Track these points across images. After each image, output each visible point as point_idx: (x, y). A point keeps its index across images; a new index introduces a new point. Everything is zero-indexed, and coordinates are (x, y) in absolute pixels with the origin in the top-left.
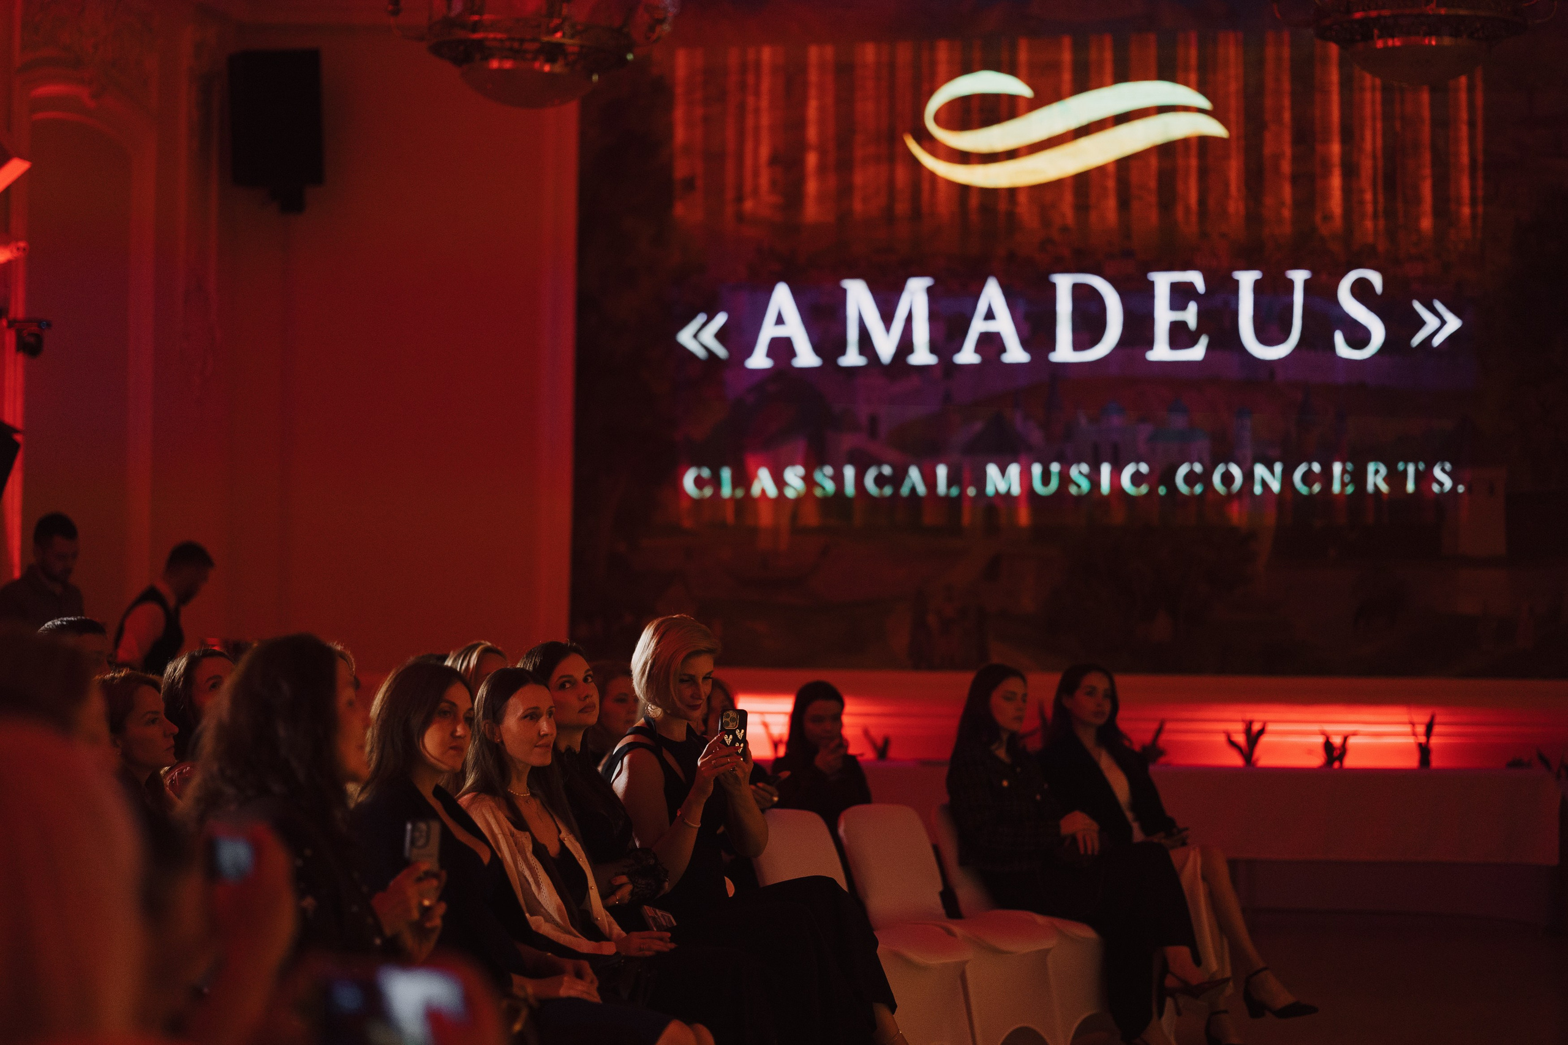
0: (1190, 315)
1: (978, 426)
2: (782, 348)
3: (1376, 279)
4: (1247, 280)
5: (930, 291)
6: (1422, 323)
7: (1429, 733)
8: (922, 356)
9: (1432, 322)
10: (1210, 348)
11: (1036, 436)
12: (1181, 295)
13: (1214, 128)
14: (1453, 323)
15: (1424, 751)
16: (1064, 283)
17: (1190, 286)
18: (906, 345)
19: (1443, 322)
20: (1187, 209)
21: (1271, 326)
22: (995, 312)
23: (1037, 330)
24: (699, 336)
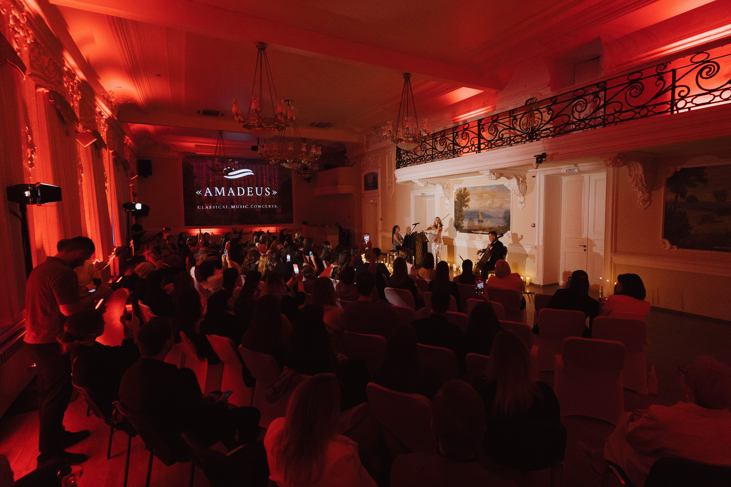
0: (251, 191)
1: (230, 202)
2: (208, 194)
3: (269, 188)
4: (257, 188)
5: (224, 188)
7: (277, 229)
8: (224, 195)
9: (274, 192)
10: (253, 194)
11: (237, 203)
12: (250, 190)
13: (253, 174)
14: (276, 192)
15: (276, 231)
16: (238, 188)
17: (251, 188)
18: (222, 194)
20: (251, 182)
21: (259, 193)
22: (231, 191)
23: (236, 192)
24: (198, 193)
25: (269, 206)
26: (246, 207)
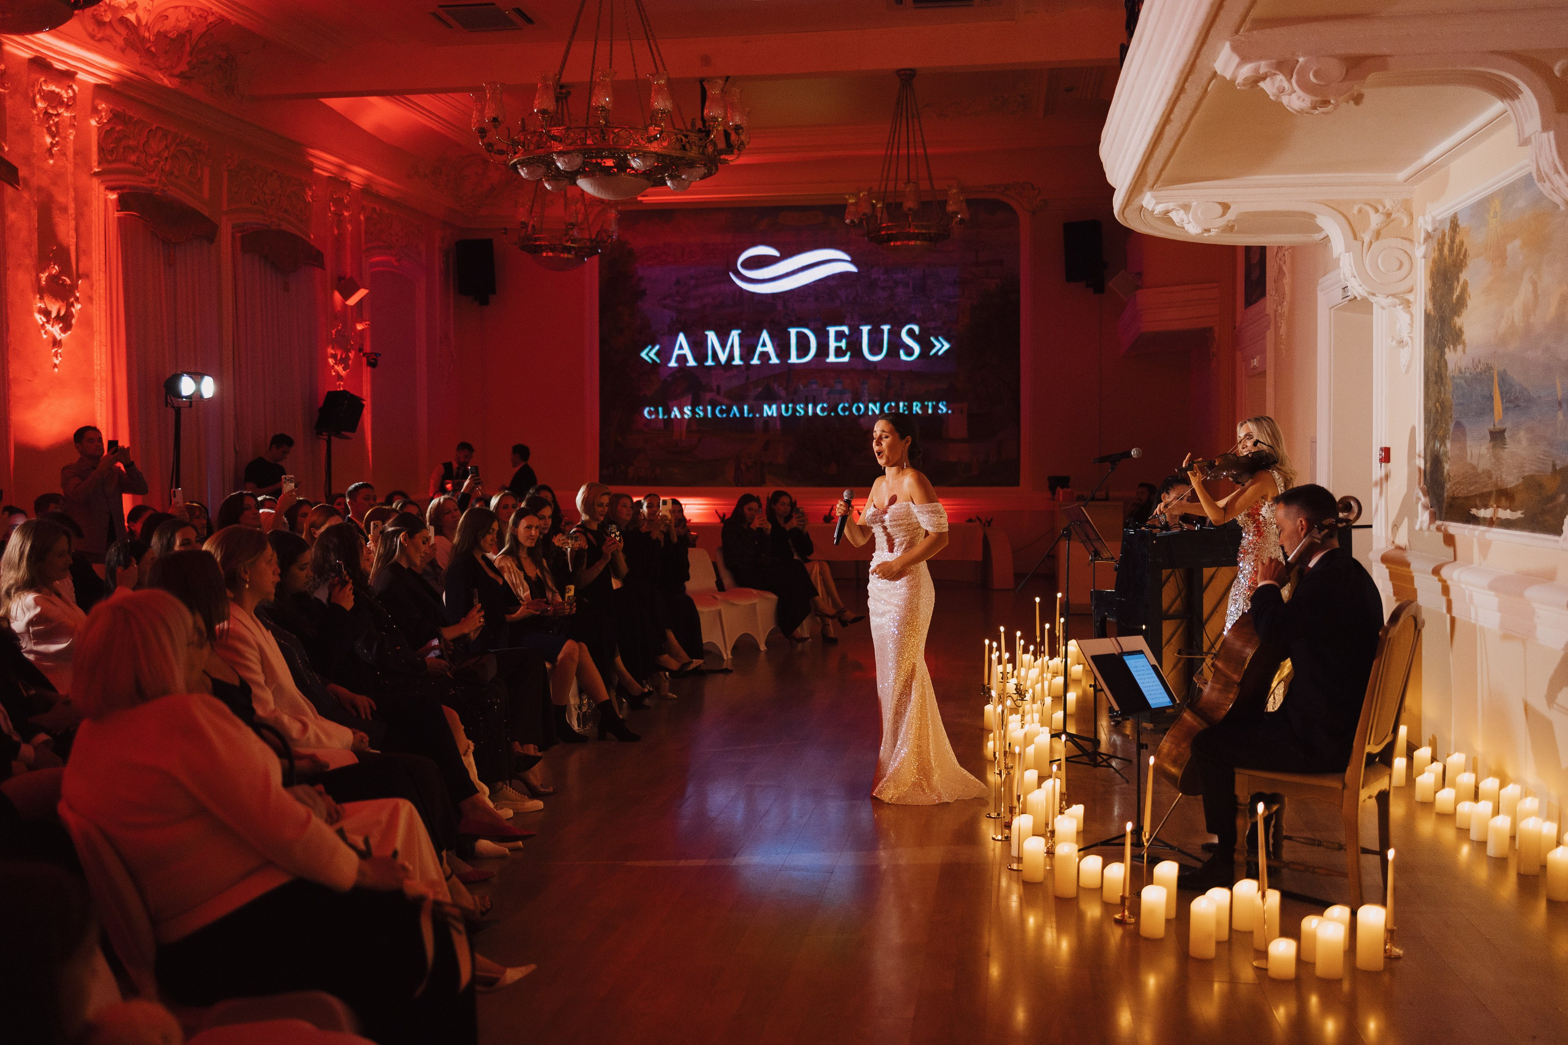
0: (843, 344)
1: (760, 389)
2: (682, 359)
3: (916, 328)
4: (865, 329)
5: (740, 335)
6: (934, 346)
8: (737, 361)
9: (938, 345)
10: (851, 357)
11: (783, 393)
12: (839, 336)
13: (852, 268)
14: (947, 346)
16: (793, 332)
17: (843, 332)
18: (731, 357)
19: (943, 346)
20: (842, 302)
21: (875, 348)
22: (766, 343)
23: (783, 350)
24: (649, 354)
25: (917, 408)
26: (818, 411)
